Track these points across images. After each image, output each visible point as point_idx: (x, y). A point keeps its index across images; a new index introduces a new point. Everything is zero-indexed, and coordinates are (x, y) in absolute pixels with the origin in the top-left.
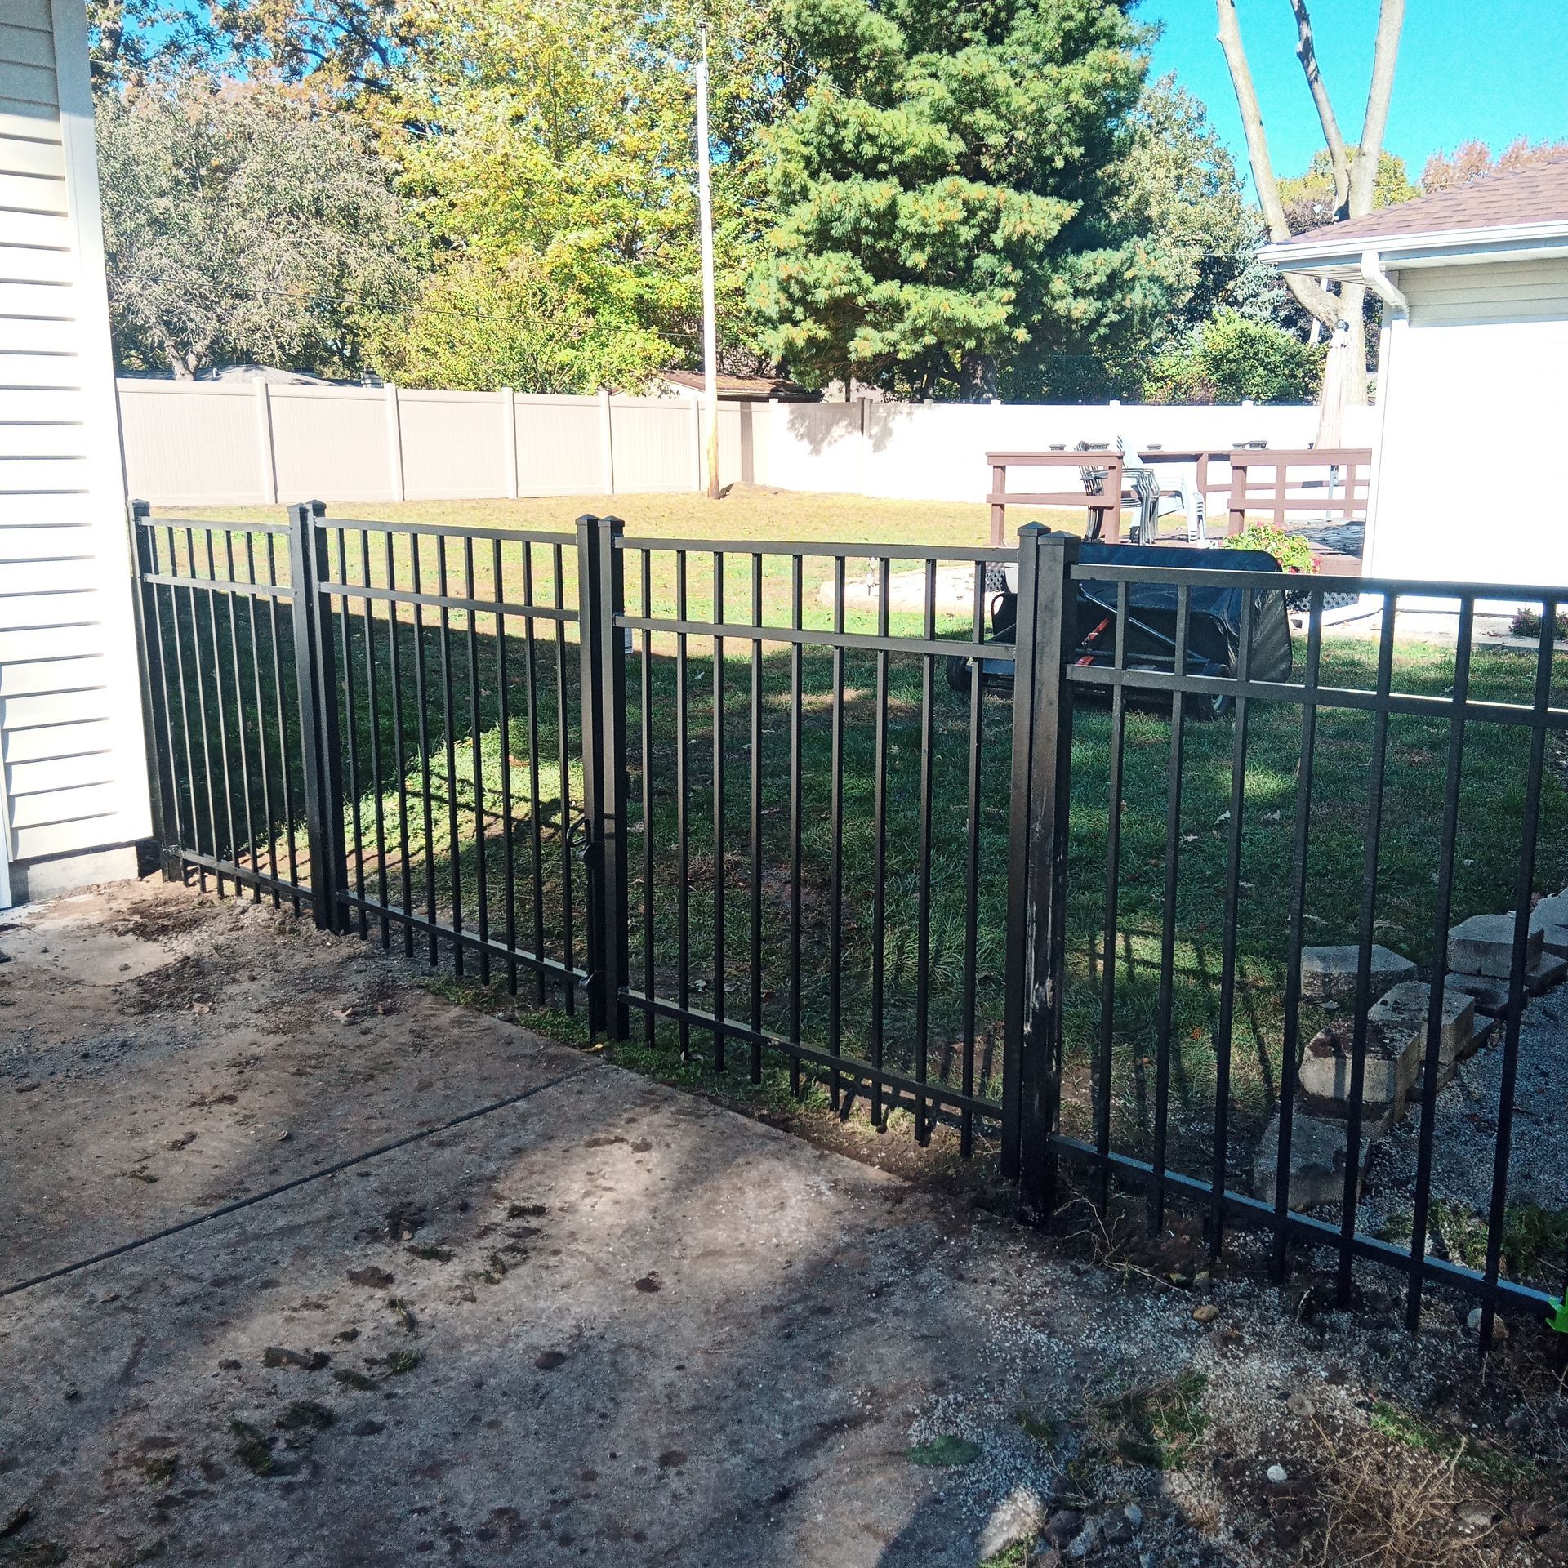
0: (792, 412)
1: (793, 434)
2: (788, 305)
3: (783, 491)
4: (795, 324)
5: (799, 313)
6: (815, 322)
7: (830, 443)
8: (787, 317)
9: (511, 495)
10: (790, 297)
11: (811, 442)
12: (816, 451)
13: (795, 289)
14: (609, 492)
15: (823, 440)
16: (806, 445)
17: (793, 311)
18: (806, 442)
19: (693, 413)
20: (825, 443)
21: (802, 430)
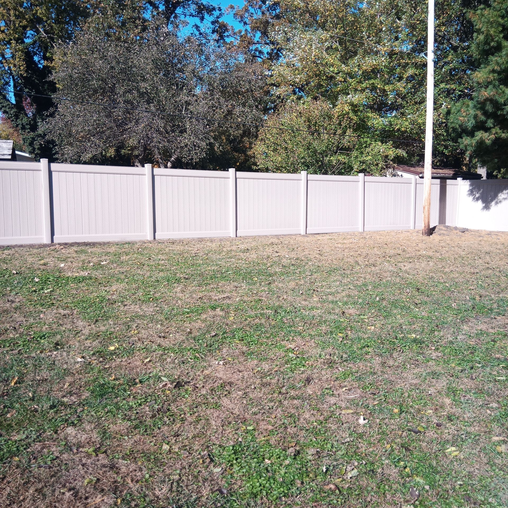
0: (471, 185)
1: (471, 198)
2: (483, 118)
3: (467, 230)
4: (487, 130)
5: (490, 123)
6: (500, 129)
7: (497, 203)
8: (481, 126)
9: (303, 233)
10: (485, 113)
11: (483, 202)
12: (487, 207)
13: (489, 108)
14: (361, 230)
15: (492, 201)
16: (480, 204)
17: (486, 122)
18: (480, 202)
19: (413, 185)
20: (493, 203)
21: (477, 195)
